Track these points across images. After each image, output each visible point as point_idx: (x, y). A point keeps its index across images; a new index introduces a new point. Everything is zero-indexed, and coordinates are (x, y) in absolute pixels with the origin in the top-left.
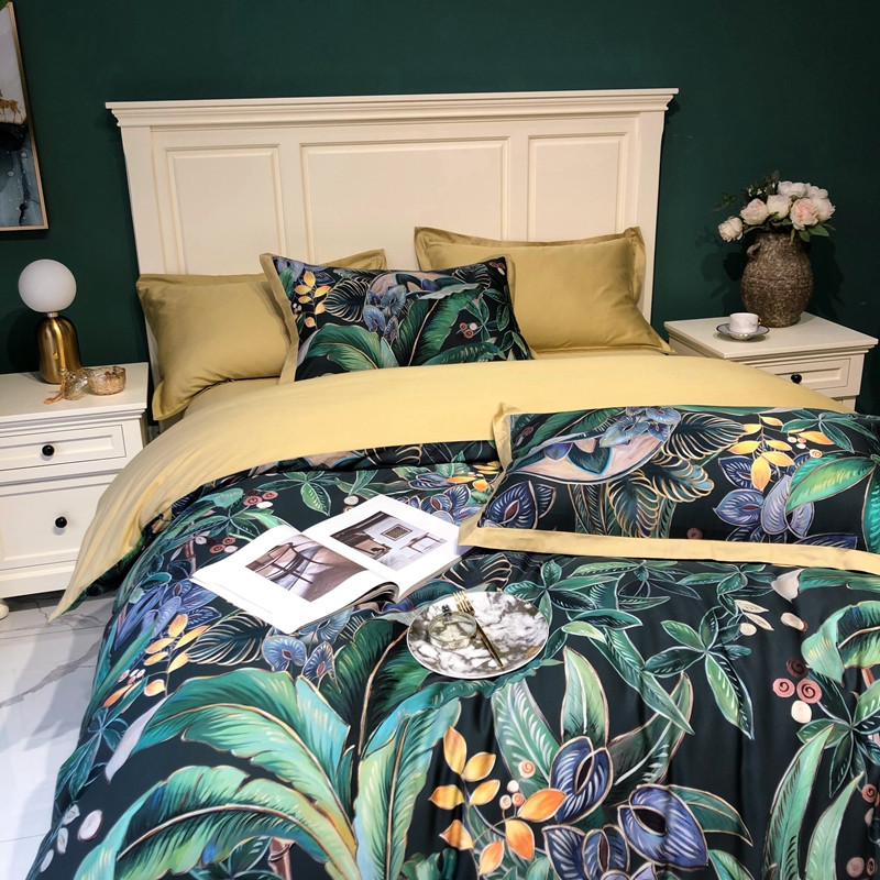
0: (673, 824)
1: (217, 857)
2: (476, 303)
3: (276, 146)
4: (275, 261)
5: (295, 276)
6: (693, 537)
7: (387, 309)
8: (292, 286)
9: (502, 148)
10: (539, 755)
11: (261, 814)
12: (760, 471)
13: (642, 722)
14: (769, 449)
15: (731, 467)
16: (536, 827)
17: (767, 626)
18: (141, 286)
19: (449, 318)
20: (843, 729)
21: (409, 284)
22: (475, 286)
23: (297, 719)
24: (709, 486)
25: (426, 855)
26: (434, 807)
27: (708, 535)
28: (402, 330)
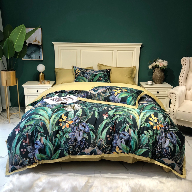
0: (86, 127)
1: (35, 123)
2: (103, 75)
3: (77, 50)
4: (74, 67)
5: (76, 69)
6: (106, 101)
7: (88, 75)
8: (75, 70)
9: (113, 52)
10: (72, 117)
11: (41, 119)
12: (116, 93)
13: (85, 116)
14: (118, 91)
15: (112, 93)
16: (69, 124)
17: (106, 109)
18: (55, 69)
19: (98, 77)
20: (110, 120)
21: (93, 71)
22: (103, 72)
23: (47, 111)
24: (109, 95)
25: (57, 126)
26: (59, 121)
27: (108, 101)
28: (90, 78)
